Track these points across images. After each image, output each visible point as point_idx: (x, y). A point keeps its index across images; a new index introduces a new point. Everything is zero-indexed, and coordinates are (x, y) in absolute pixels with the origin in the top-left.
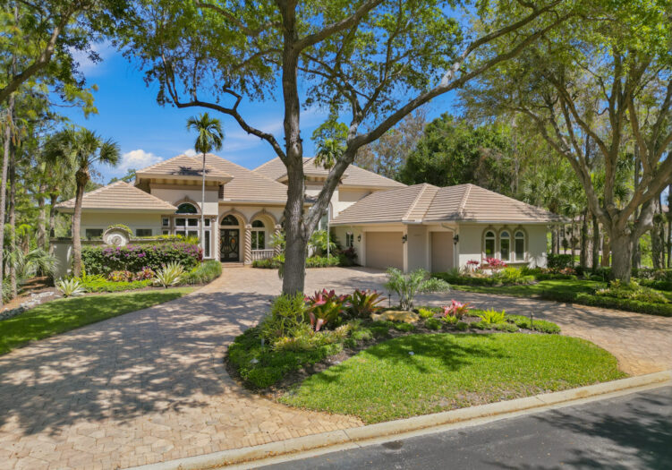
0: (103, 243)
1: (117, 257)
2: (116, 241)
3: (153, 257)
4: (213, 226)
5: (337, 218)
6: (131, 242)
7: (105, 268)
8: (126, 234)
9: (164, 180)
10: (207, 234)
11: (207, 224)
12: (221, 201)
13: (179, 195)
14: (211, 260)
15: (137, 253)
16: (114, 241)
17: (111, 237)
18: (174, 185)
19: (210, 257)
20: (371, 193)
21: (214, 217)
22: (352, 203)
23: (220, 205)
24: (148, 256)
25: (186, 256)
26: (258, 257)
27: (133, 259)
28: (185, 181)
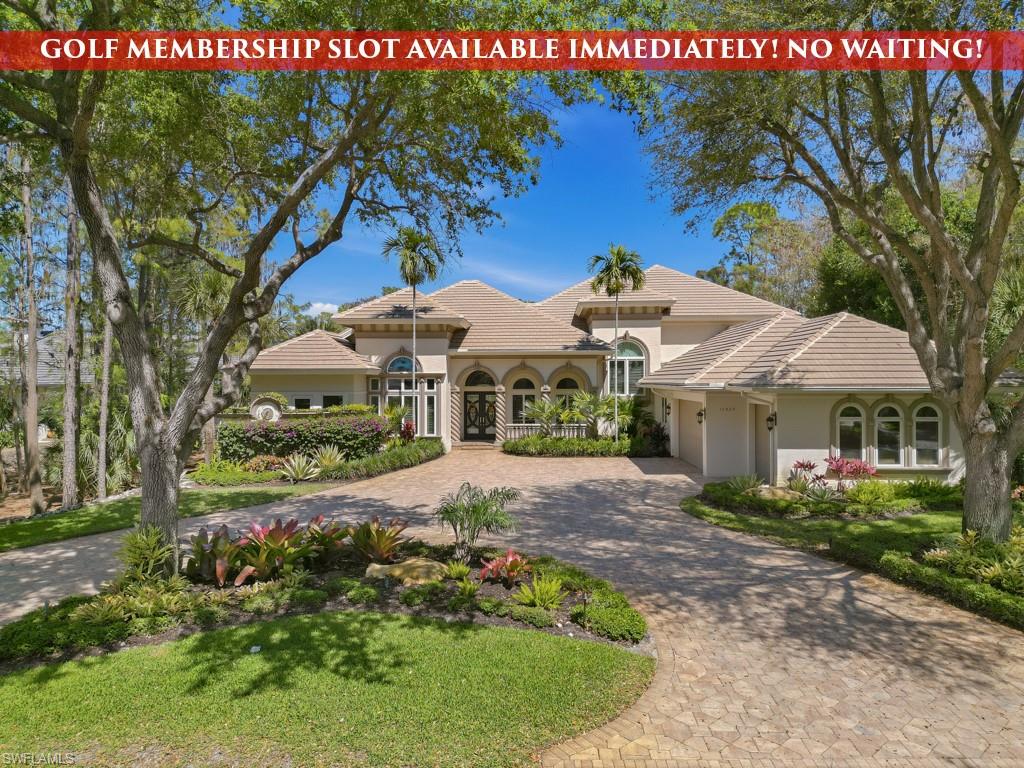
0: (250, 417)
1: (261, 436)
2: (267, 414)
3: (305, 437)
4: (439, 390)
5: (658, 373)
6: (284, 417)
7: (248, 450)
8: (277, 405)
9: (373, 326)
10: (431, 400)
11: (431, 386)
12: (453, 352)
13: (392, 345)
14: (435, 438)
15: (285, 432)
16: (265, 415)
17: (261, 409)
18: (387, 333)
19: (435, 435)
20: (727, 328)
21: (440, 377)
22: (692, 347)
23: (451, 359)
24: (299, 436)
25: (356, 437)
26: (514, 436)
27: (279, 440)
28: (401, 326)
